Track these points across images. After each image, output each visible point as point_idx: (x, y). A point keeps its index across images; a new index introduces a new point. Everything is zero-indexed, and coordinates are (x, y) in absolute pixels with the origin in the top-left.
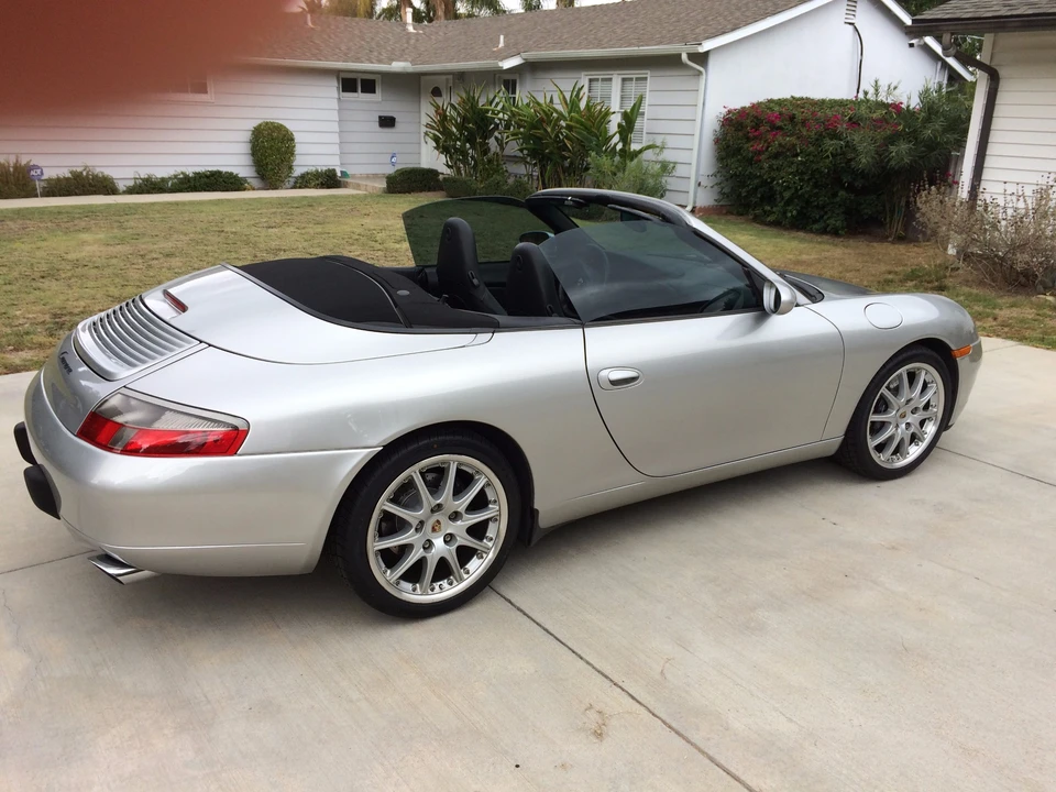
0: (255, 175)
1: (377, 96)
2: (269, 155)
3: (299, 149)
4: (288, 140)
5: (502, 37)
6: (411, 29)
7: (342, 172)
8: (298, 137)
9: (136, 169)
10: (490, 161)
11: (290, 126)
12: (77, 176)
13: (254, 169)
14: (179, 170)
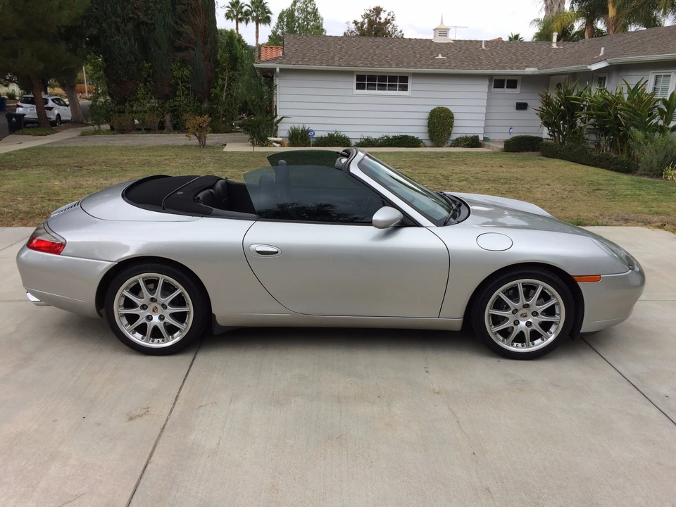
0: (428, 138)
1: (517, 90)
2: (436, 127)
3: (456, 123)
4: (450, 118)
5: (603, 49)
6: (554, 46)
7: (484, 138)
8: (456, 116)
9: (362, 133)
10: (575, 133)
11: (452, 109)
12: (331, 136)
13: (428, 135)
14: (385, 134)
